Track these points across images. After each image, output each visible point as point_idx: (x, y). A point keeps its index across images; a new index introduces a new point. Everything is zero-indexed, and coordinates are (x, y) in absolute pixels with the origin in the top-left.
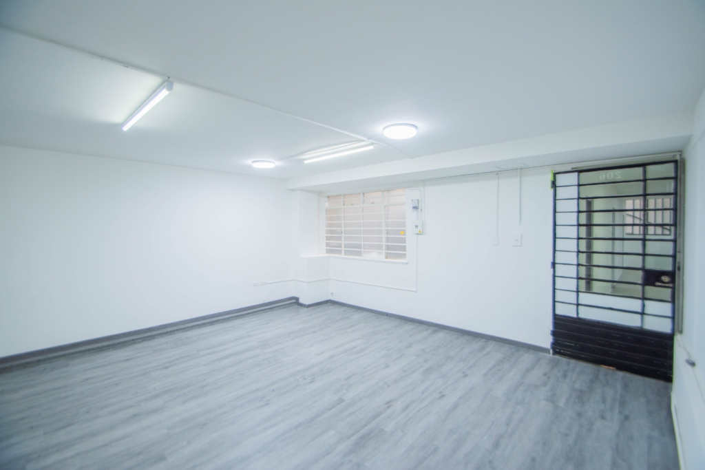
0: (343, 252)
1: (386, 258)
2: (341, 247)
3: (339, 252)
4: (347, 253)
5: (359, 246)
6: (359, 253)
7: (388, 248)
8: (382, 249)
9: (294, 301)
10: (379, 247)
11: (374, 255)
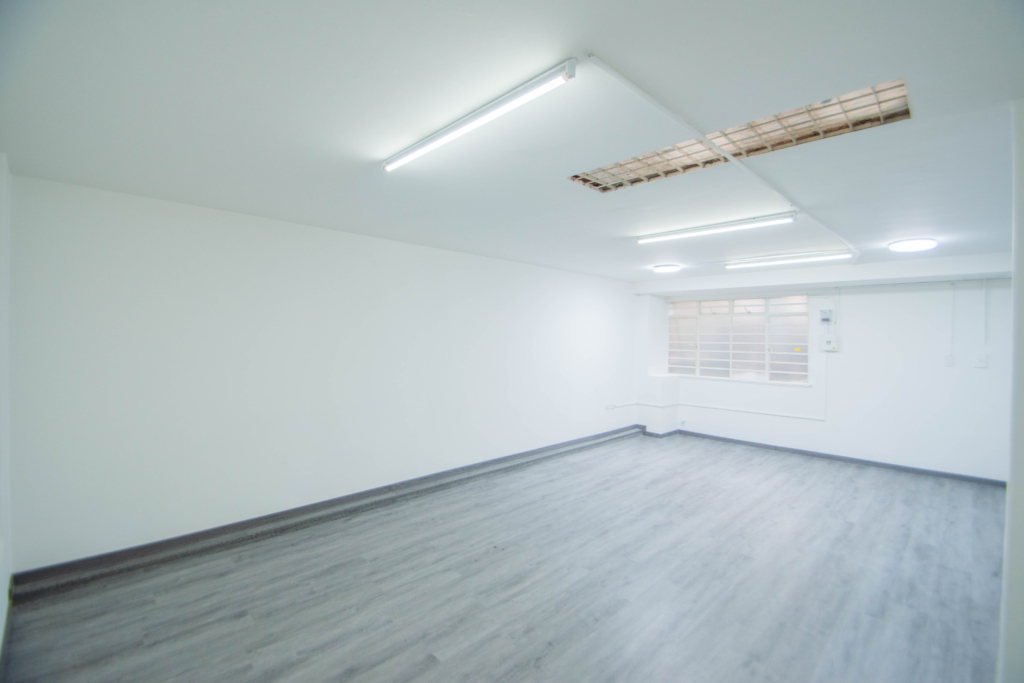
0: (698, 372)
1: (771, 379)
2: (694, 365)
3: (693, 371)
4: (703, 372)
5: (727, 365)
6: (727, 374)
7: (773, 367)
8: (764, 368)
9: (637, 430)
10: (761, 367)
11: (750, 375)
